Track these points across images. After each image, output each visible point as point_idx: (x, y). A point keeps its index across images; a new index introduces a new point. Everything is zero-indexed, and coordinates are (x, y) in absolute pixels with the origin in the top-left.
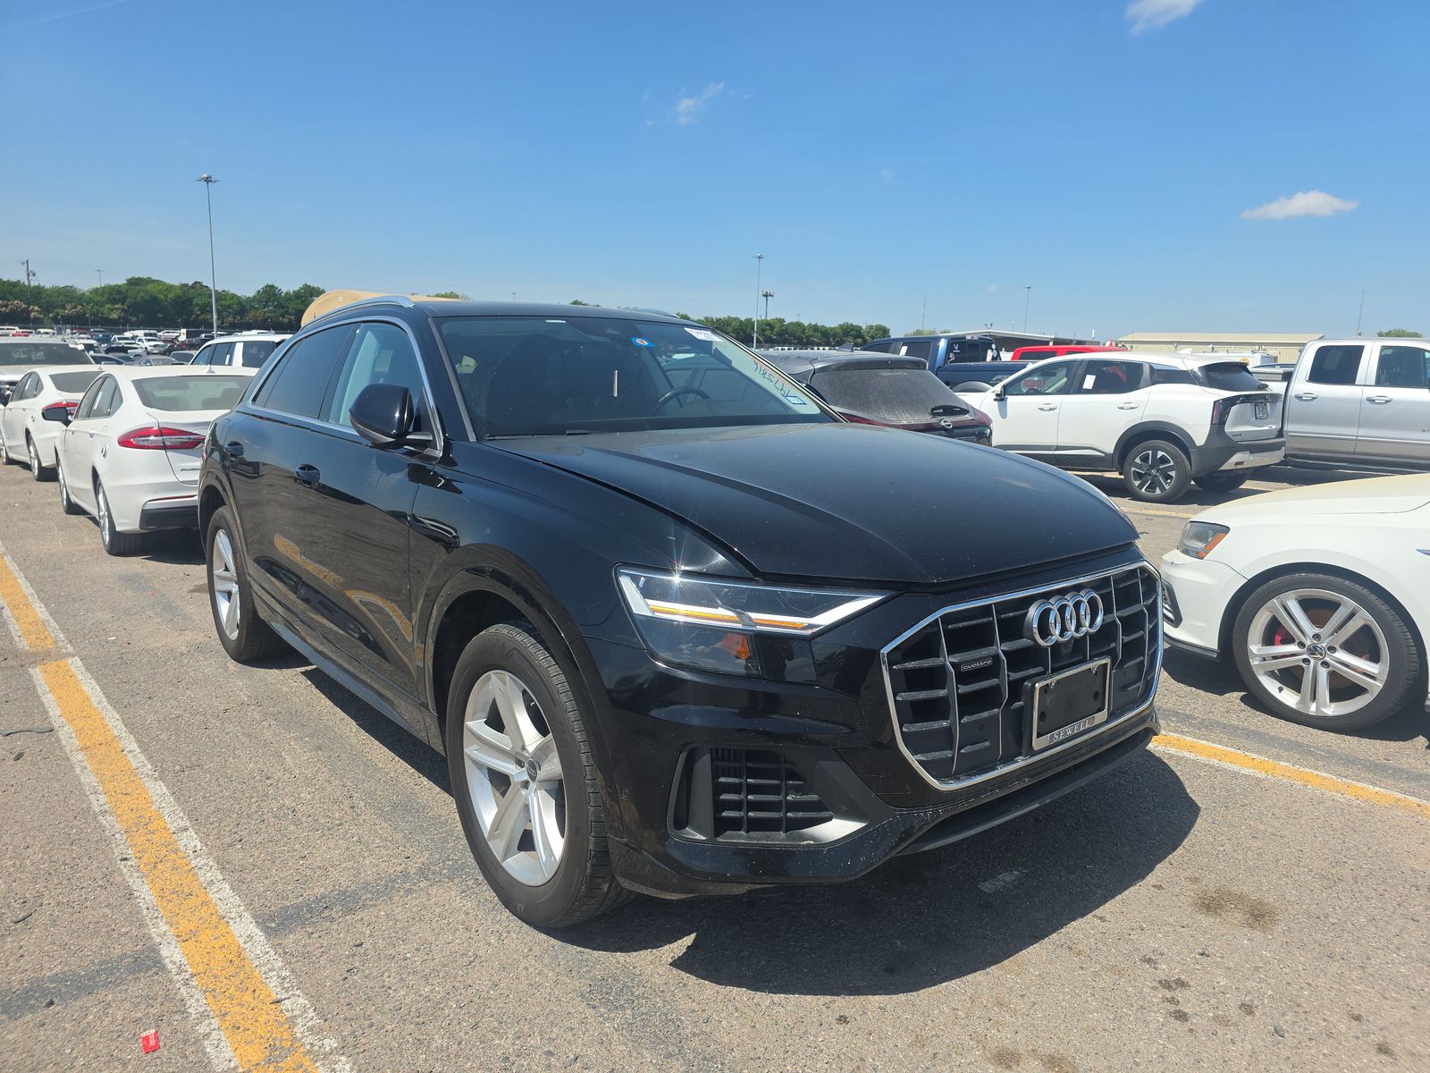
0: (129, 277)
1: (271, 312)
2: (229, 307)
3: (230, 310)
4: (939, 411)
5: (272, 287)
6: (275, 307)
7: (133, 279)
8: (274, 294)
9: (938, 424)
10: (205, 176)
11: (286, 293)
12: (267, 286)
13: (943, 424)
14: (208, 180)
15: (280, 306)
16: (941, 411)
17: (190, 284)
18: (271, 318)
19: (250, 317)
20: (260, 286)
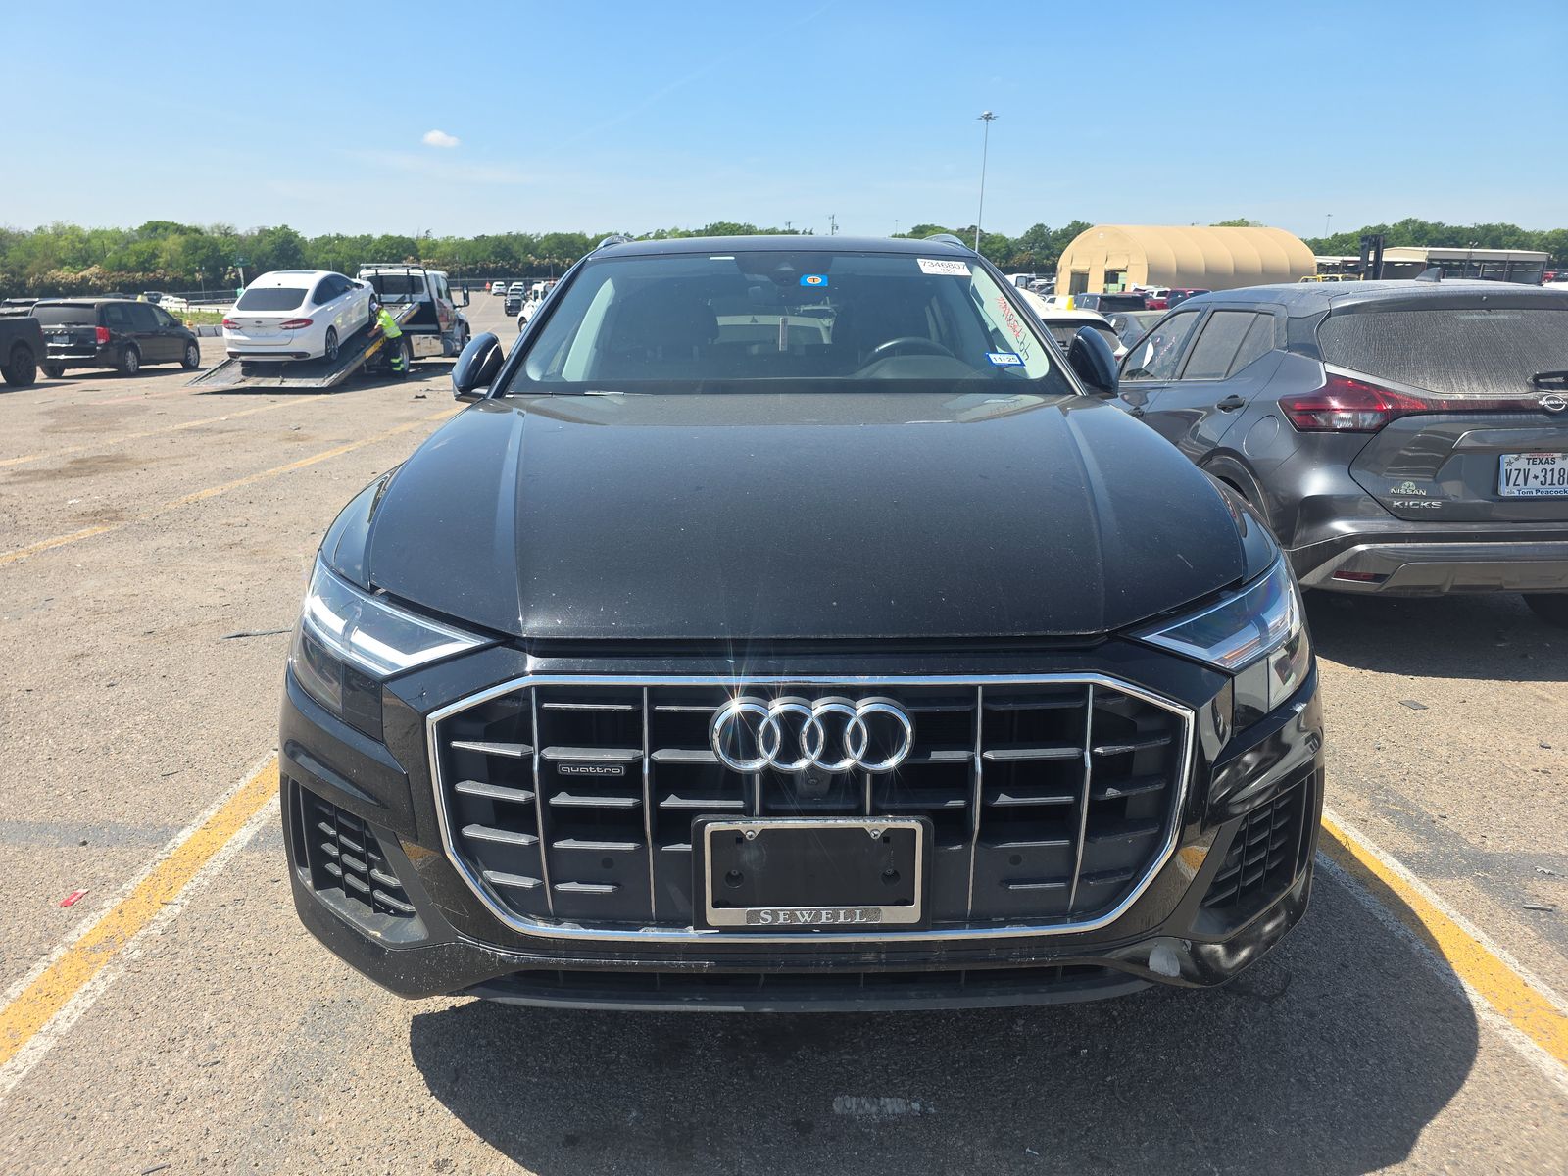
0: (915, 225)
1: (1035, 253)
2: (997, 250)
3: (997, 254)
4: (1555, 380)
5: (1041, 226)
6: (1041, 248)
7: (918, 227)
8: (1042, 235)
9: (1535, 402)
10: (986, 113)
11: (1055, 233)
12: (1037, 226)
13: (1542, 402)
14: (988, 117)
15: (1047, 247)
16: (1561, 380)
17: (967, 228)
18: (1035, 260)
19: (1014, 261)
20: (1029, 227)
